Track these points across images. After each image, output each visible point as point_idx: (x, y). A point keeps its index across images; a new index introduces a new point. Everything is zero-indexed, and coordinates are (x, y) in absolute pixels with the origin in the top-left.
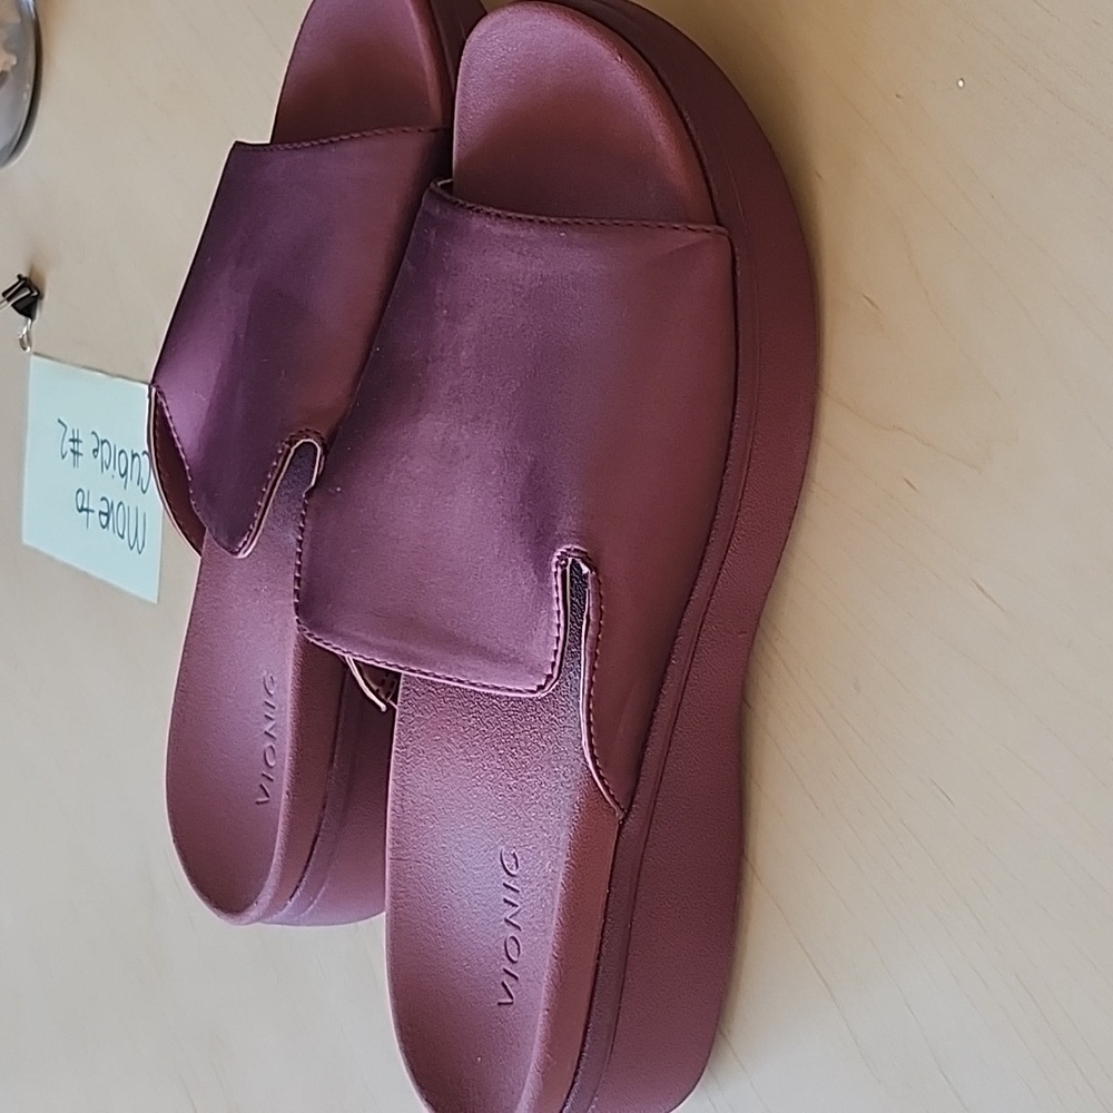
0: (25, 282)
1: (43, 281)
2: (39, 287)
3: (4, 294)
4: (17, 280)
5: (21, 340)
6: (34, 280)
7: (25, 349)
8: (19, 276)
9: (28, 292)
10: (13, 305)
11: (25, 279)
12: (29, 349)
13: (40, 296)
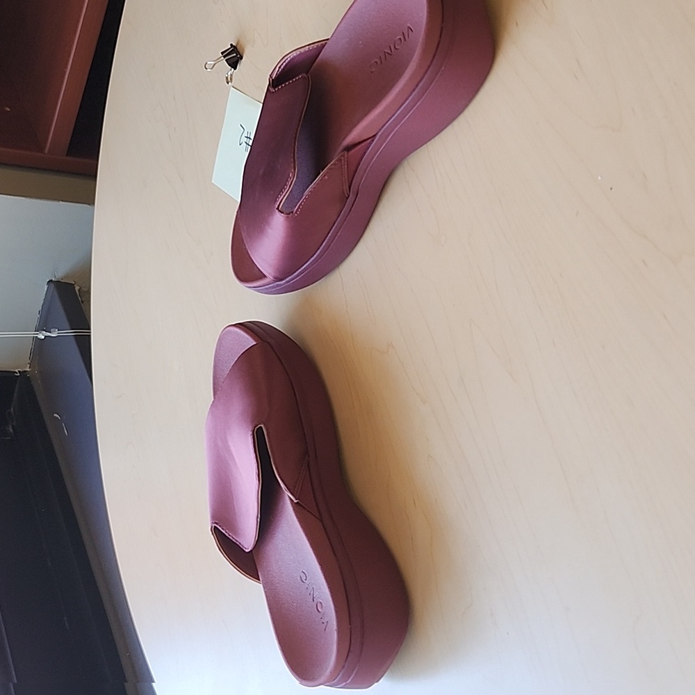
0: (234, 49)
1: (243, 50)
2: (241, 53)
3: (222, 53)
4: (230, 46)
5: (227, 78)
6: (238, 47)
7: (228, 83)
8: (231, 45)
9: (235, 55)
10: (226, 60)
11: (235, 47)
12: (230, 83)
13: (241, 58)
